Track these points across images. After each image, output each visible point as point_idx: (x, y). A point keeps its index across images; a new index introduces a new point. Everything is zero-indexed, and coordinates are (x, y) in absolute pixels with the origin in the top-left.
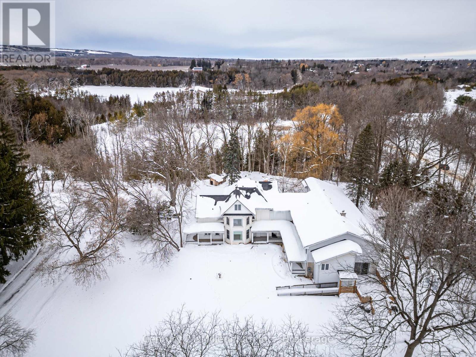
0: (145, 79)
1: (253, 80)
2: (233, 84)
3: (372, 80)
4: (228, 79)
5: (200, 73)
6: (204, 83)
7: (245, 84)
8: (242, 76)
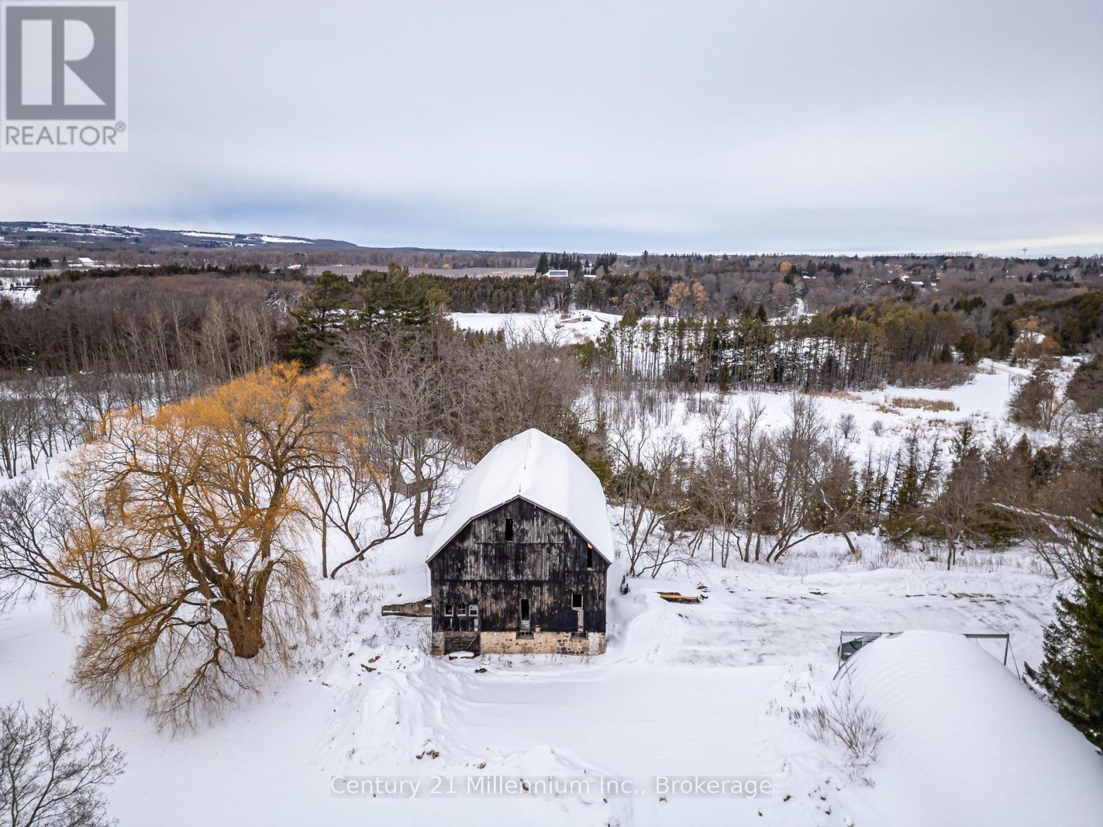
0: (467, 296)
1: (711, 297)
2: (666, 305)
3: (1003, 297)
4: (653, 294)
5: (588, 282)
6: (597, 303)
7: (694, 305)
8: (688, 288)
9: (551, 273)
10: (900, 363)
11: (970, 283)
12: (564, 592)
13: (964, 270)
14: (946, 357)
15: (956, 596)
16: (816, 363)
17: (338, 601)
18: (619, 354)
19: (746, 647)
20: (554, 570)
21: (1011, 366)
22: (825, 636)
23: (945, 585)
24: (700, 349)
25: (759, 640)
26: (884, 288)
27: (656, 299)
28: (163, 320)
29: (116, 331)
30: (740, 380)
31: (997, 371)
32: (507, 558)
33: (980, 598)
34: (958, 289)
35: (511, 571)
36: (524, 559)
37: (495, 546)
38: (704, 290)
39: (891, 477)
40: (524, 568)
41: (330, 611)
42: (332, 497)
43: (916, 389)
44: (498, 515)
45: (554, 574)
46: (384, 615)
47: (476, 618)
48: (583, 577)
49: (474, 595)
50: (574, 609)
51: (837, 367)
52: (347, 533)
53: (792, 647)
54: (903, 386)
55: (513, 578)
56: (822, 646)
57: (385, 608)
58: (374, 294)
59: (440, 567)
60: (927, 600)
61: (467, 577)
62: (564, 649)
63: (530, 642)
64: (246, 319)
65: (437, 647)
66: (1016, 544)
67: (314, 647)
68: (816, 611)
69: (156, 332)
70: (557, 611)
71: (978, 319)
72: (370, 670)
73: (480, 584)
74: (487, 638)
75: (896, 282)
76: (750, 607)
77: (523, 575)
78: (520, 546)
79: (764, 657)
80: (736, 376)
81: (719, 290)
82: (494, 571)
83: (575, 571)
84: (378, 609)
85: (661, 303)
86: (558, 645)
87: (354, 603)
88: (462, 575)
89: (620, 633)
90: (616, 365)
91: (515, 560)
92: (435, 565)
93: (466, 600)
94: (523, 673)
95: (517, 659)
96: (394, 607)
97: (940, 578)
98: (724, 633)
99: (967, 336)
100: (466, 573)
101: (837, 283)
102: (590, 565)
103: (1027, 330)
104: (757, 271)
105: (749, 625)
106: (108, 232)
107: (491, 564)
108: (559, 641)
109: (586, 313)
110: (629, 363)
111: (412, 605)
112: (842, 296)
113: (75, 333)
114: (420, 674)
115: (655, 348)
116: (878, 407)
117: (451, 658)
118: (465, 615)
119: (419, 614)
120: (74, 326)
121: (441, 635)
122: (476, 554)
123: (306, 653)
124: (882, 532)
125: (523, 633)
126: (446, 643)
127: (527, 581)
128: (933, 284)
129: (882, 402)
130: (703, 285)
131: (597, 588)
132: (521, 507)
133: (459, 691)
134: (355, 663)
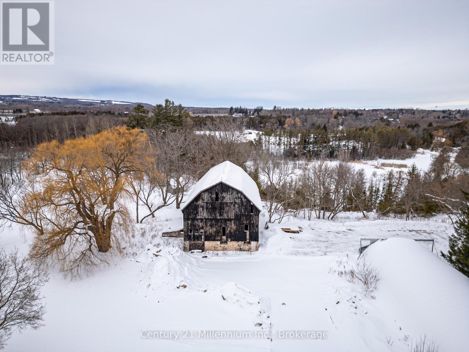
0: (199, 124)
1: (303, 124)
2: (284, 128)
3: (428, 124)
4: (278, 123)
5: (251, 118)
6: (255, 127)
7: (296, 128)
8: (293, 120)
9: (235, 115)
10: (384, 149)
11: (413, 119)
12: (241, 224)
13: (411, 114)
14: (403, 147)
15: (410, 231)
16: (348, 149)
17: (143, 231)
18: (264, 145)
19: (319, 249)
20: (236, 214)
21: (431, 151)
22: (353, 245)
23: (405, 227)
24: (299, 144)
25: (325, 247)
26: (377, 121)
27: (279, 125)
28: (69, 126)
29: (49, 131)
30: (316, 156)
31: (425, 153)
32: (216, 209)
33: (420, 232)
34: (408, 121)
35: (218, 215)
36: (224, 209)
37: (211, 204)
38: (300, 121)
39: (381, 189)
40: (223, 213)
41: (139, 235)
42: (140, 188)
43: (391, 160)
44: (212, 190)
45: (236, 216)
46: (163, 236)
47: (203, 235)
48: (249, 217)
49: (202, 225)
50: (245, 231)
51: (357, 151)
52: (147, 205)
53: (339, 249)
54: (385, 159)
55: (219, 218)
56: (352, 249)
57: (163, 233)
58: (159, 113)
59: (187, 213)
60: (397, 232)
61: (199, 217)
62: (241, 249)
63: (226, 246)
64: (104, 125)
65: (186, 248)
66: (435, 215)
67: (133, 248)
68: (349, 236)
69: (66, 131)
70: (237, 232)
71: (417, 132)
72: (157, 256)
73: (204, 220)
74: (207, 244)
75: (382, 119)
76: (321, 235)
77: (223, 216)
78: (222, 204)
79: (327, 253)
80: (314, 154)
81: (306, 122)
82: (211, 215)
83: (245, 215)
84: (160, 234)
85: (282, 127)
86: (238, 247)
87: (150, 231)
88: (197, 217)
89: (264, 243)
90: (263, 150)
91: (220, 210)
92: (185, 212)
93: (199, 227)
94: (223, 258)
95: (220, 253)
96: (167, 233)
97: (403, 224)
98: (310, 244)
99: (412, 138)
100: (198, 215)
101: (357, 119)
102: (252, 212)
103: (438, 136)
104: (323, 114)
105: (320, 241)
106: (47, 100)
107: (209, 212)
108: (239, 245)
109: (250, 131)
110: (268, 150)
111: (175, 232)
112: (359, 124)
113: (32, 132)
114: (178, 257)
115: (279, 144)
116: (375, 167)
117: (192, 252)
118: (198, 234)
119: (178, 236)
120: (31, 130)
121: (187, 243)
122: (203, 207)
123: (129, 250)
124: (377, 211)
125: (223, 242)
126: (190, 246)
127: (225, 219)
128: (398, 120)
129: (376, 165)
130: (300, 119)
131: (255, 222)
132: (222, 187)
133: (195, 264)
134: (151, 253)
